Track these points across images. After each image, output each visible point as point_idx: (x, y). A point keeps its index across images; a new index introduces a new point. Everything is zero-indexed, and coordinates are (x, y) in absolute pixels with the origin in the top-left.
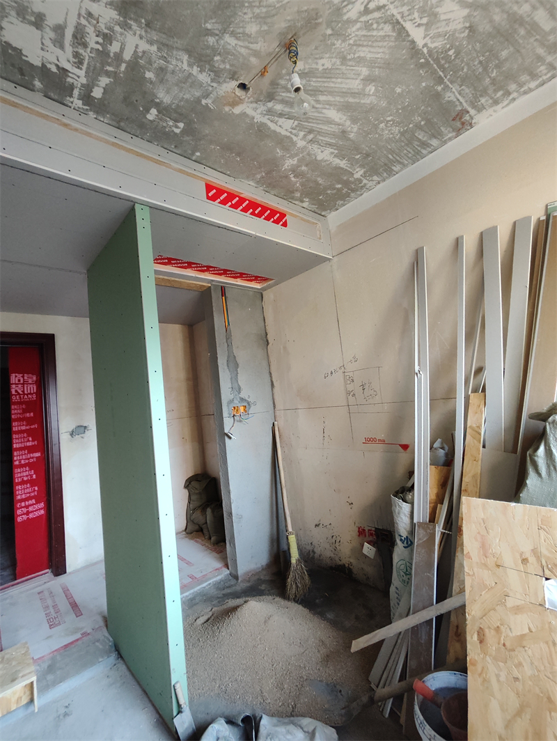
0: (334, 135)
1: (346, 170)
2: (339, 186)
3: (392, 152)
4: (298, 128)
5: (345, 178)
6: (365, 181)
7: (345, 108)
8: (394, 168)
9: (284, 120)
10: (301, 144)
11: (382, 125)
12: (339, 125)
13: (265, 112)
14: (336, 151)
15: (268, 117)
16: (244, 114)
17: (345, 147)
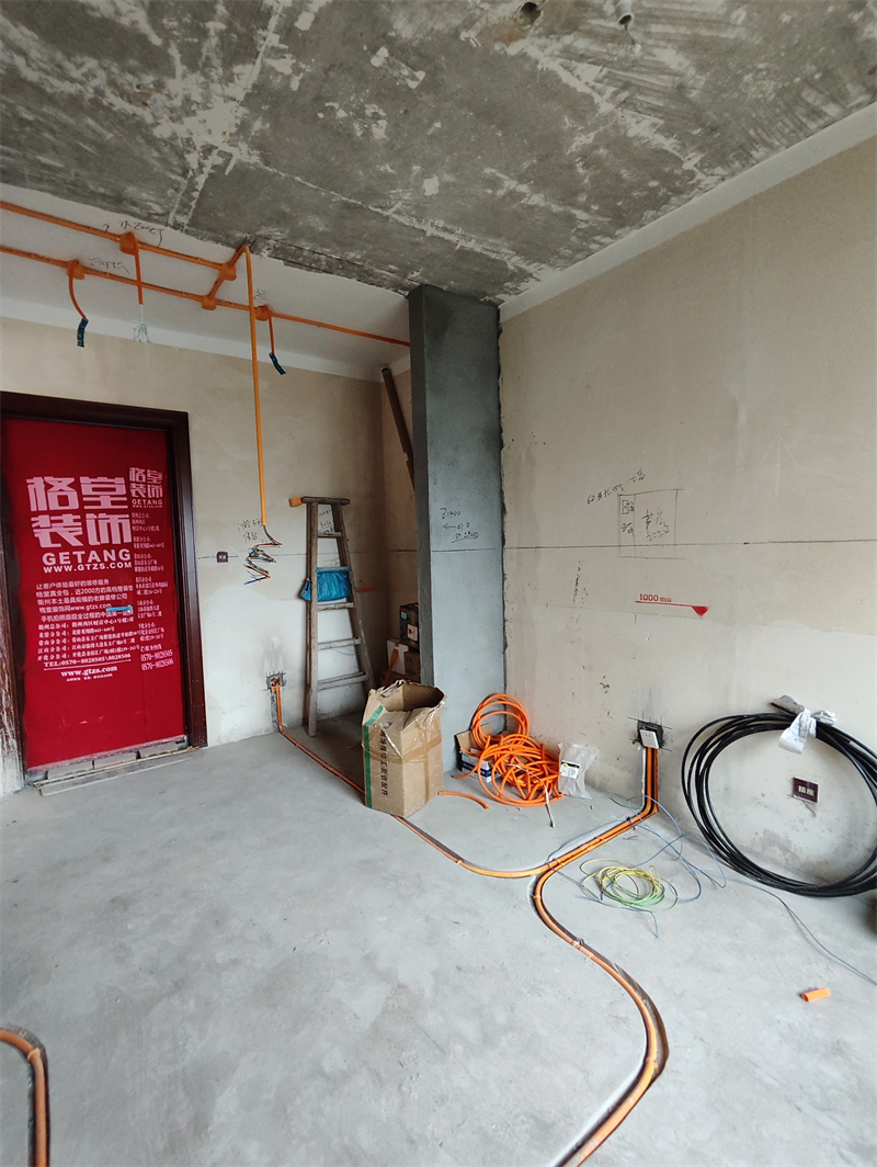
0: (662, 93)
1: (672, 155)
2: (654, 184)
3: (756, 124)
4: (606, 81)
5: (667, 170)
6: (699, 176)
7: (692, 46)
8: (753, 152)
9: (585, 65)
10: (605, 107)
11: (748, 78)
12: (676, 75)
13: (557, 53)
14: (661, 122)
15: (561, 60)
16: (523, 56)
17: (679, 112)
